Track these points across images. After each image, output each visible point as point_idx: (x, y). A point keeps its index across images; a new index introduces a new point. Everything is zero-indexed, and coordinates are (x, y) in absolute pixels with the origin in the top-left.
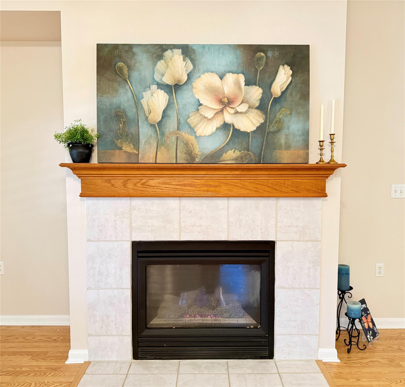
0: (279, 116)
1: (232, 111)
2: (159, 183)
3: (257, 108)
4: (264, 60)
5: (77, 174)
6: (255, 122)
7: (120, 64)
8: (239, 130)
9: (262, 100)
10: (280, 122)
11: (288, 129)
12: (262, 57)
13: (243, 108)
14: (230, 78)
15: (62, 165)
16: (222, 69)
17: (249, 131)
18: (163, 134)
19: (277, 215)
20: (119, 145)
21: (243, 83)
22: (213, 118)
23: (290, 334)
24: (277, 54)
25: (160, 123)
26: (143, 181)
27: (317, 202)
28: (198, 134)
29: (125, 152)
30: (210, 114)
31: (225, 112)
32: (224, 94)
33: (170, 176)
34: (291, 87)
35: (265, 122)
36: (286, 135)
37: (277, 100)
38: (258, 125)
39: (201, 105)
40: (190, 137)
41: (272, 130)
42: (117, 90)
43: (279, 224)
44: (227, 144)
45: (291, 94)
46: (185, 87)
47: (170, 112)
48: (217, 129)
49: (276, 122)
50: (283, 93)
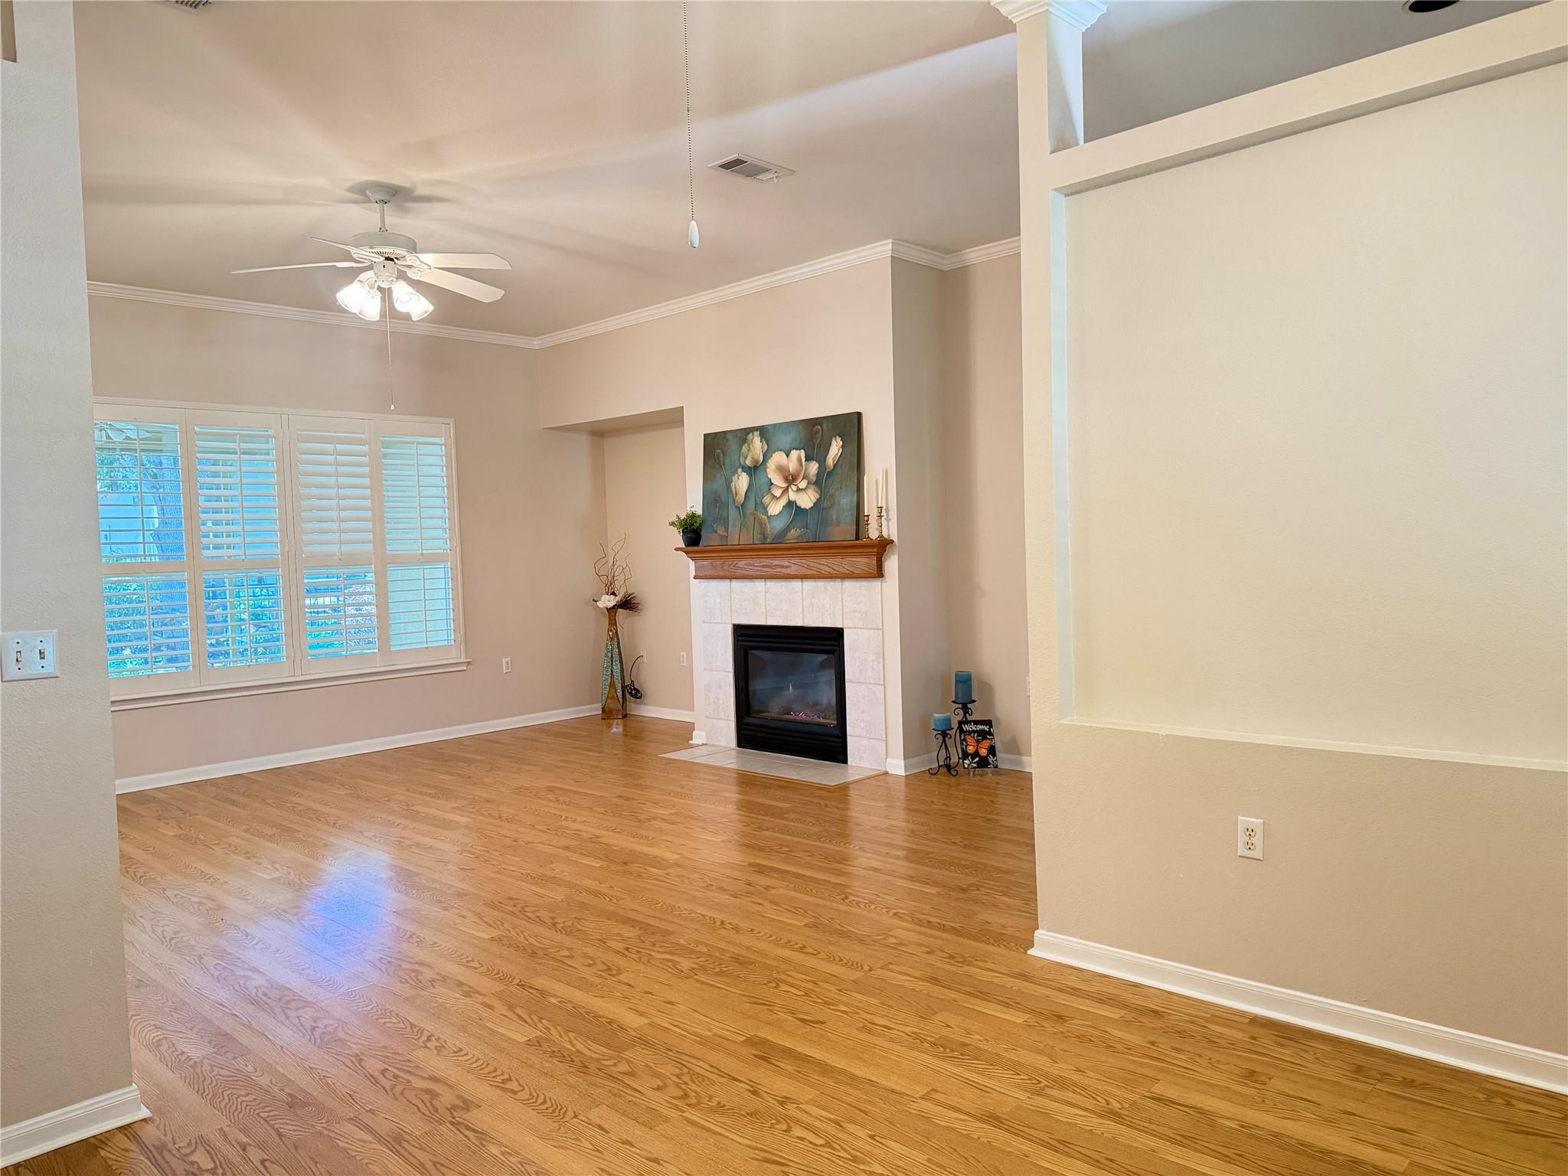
0: (832, 490)
1: (795, 488)
2: (746, 565)
3: (814, 483)
4: (820, 432)
5: (690, 557)
6: (812, 498)
7: (719, 451)
8: (800, 507)
9: (818, 474)
10: (832, 496)
11: (839, 504)
12: (819, 430)
13: (803, 484)
14: (794, 454)
15: (677, 549)
16: (787, 446)
17: (808, 508)
18: (744, 515)
19: (842, 598)
20: (715, 528)
21: (803, 459)
22: (781, 496)
23: (860, 737)
24: (830, 425)
25: (742, 505)
26: (735, 563)
27: (876, 584)
28: (769, 514)
29: (719, 535)
30: (777, 493)
31: (790, 490)
32: (789, 471)
33: (751, 557)
34: (841, 458)
35: (820, 498)
36: (837, 510)
37: (830, 474)
38: (814, 501)
39: (772, 484)
40: (763, 517)
41: (825, 506)
42: (715, 477)
43: (845, 609)
44: (791, 522)
45: (841, 467)
46: (761, 467)
47: (749, 494)
48: (784, 507)
49: (829, 496)
50: (835, 466)
